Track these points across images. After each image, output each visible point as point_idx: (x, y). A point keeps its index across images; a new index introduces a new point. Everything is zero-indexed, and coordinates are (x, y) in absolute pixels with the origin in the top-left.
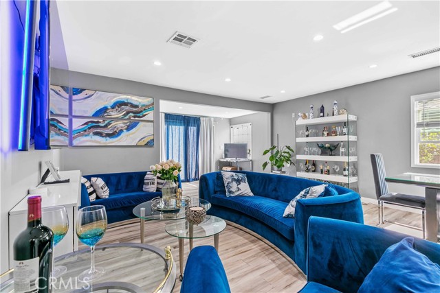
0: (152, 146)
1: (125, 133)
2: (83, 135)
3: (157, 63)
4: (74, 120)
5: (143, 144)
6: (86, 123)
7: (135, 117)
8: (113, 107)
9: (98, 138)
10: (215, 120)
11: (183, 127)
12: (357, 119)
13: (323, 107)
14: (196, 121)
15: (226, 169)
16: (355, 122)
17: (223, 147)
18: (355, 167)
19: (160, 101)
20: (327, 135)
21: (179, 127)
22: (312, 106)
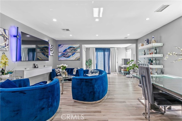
0: (80, 60)
1: (71, 56)
2: (61, 57)
3: (71, 35)
4: (59, 53)
5: (77, 59)
6: (62, 54)
7: (74, 51)
8: (68, 49)
9: (64, 58)
10: (118, 48)
11: (103, 53)
12: (163, 44)
13: (148, 40)
14: (108, 50)
15: (122, 70)
16: (162, 46)
17: (121, 60)
18: (162, 71)
19: (82, 45)
20: (150, 54)
21: (101, 53)
22: (145, 39)
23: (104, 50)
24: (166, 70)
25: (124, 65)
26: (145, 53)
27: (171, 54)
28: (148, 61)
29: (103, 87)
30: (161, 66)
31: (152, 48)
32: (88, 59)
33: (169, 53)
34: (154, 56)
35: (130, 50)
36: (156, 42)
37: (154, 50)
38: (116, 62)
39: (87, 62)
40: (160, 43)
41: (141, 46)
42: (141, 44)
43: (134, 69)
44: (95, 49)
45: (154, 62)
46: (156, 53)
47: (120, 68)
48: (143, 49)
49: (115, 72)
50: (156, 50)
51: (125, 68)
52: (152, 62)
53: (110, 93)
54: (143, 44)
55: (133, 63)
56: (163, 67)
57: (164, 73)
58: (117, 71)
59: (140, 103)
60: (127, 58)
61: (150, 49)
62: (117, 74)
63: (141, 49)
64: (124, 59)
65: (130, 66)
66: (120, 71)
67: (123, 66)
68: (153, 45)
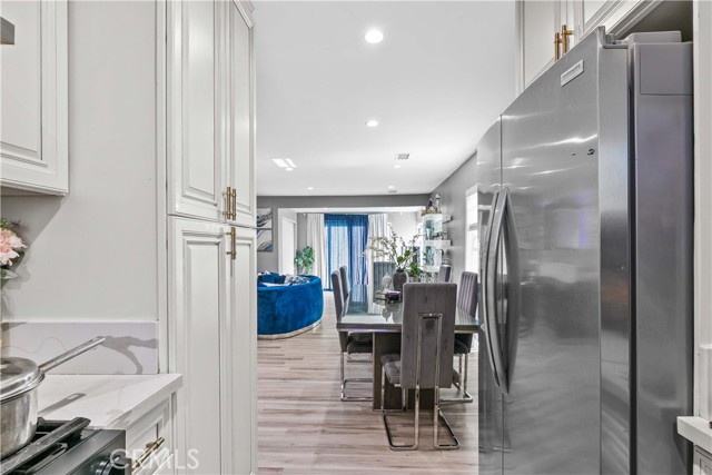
0: (271, 251)
5: (263, 249)
11: (346, 228)
14: (363, 220)
19: (279, 210)
21: (341, 228)
23: (350, 220)
32: (303, 246)
39: (298, 254)
44: (322, 216)
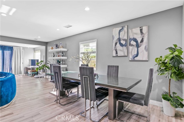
10: (24, 48)
11: (1, 51)
12: (68, 50)
13: (57, 45)
14: (10, 48)
15: (29, 71)
16: (67, 51)
17: (28, 61)
18: (66, 69)
20: (59, 56)
22: (55, 44)
23: (3, 48)
24: (69, 68)
25: (32, 65)
26: (54, 55)
27: (73, 58)
28: (57, 62)
29: (12, 89)
30: (66, 65)
31: (60, 52)
33: (72, 57)
34: (61, 58)
35: (40, 51)
36: (63, 47)
37: (61, 53)
38: (22, 63)
40: (65, 48)
41: (51, 49)
42: (51, 47)
43: (43, 69)
45: (61, 62)
46: (63, 56)
47: (27, 69)
48: (53, 52)
49: (20, 74)
50: (63, 53)
51: (33, 69)
52: (60, 62)
53: (19, 95)
54: (53, 47)
55: (43, 63)
56: (67, 66)
57: (68, 70)
58: (23, 72)
59: (51, 95)
60: (35, 59)
61: (58, 52)
62: (22, 76)
63: (51, 52)
64: (32, 60)
65: (40, 67)
66: (27, 73)
67: (31, 67)
68: (61, 50)
